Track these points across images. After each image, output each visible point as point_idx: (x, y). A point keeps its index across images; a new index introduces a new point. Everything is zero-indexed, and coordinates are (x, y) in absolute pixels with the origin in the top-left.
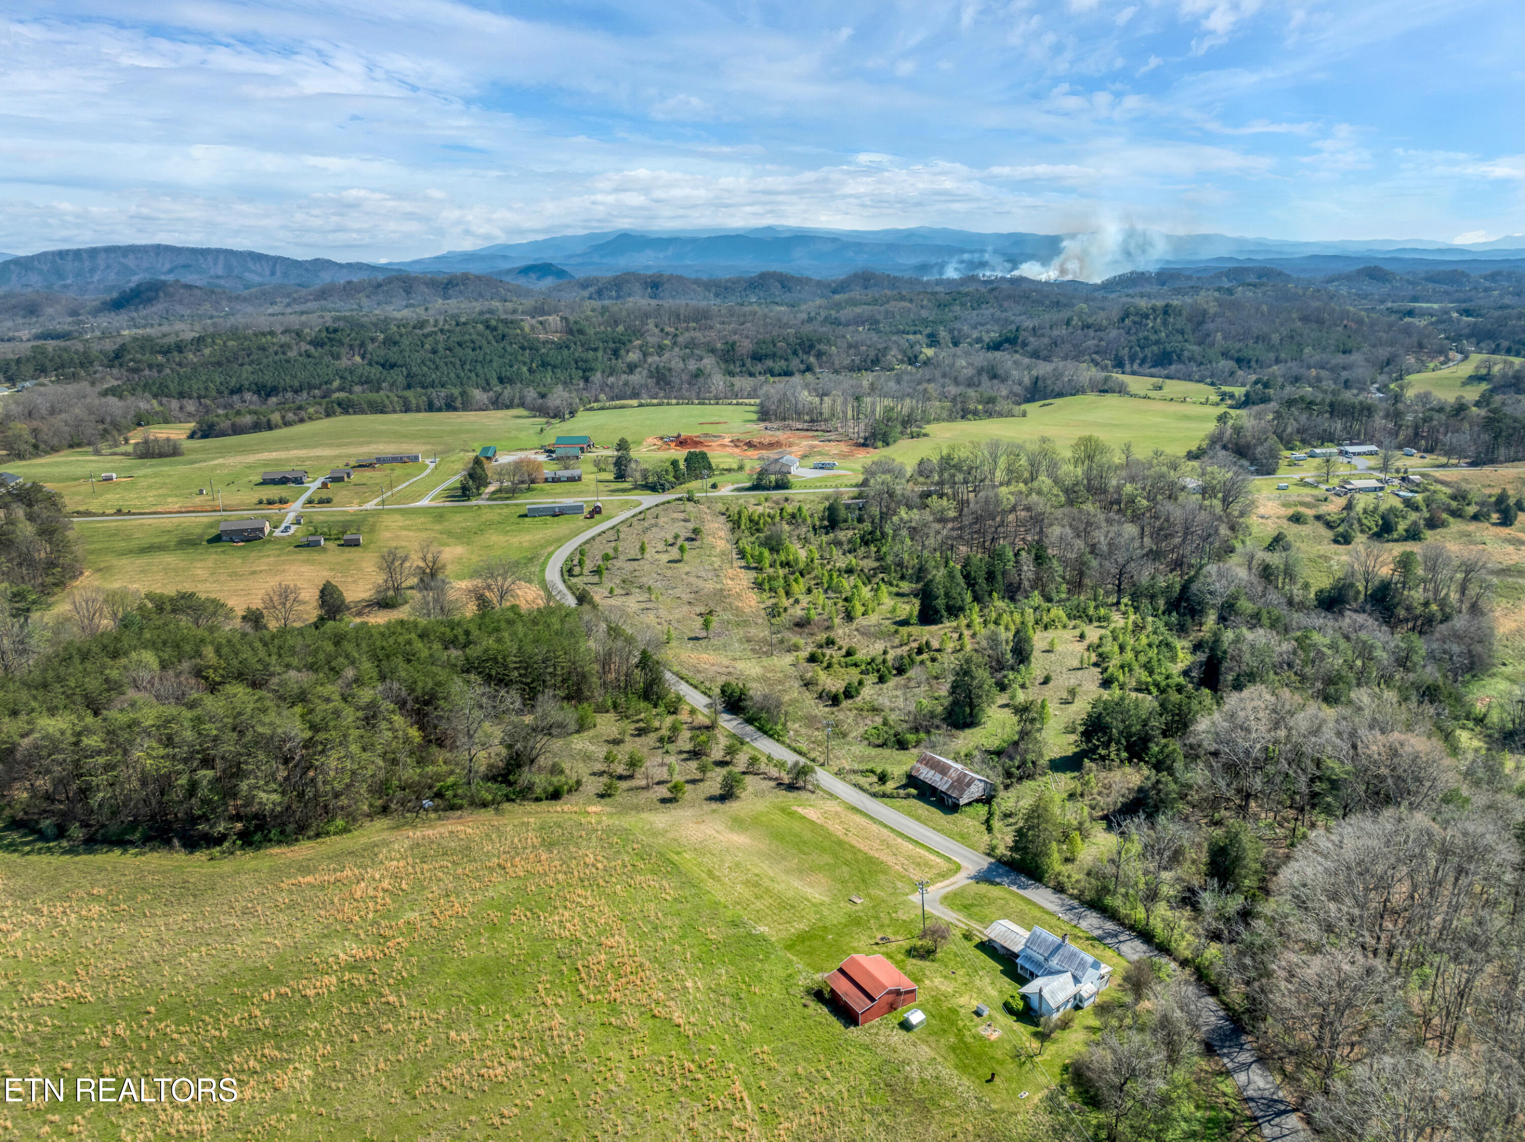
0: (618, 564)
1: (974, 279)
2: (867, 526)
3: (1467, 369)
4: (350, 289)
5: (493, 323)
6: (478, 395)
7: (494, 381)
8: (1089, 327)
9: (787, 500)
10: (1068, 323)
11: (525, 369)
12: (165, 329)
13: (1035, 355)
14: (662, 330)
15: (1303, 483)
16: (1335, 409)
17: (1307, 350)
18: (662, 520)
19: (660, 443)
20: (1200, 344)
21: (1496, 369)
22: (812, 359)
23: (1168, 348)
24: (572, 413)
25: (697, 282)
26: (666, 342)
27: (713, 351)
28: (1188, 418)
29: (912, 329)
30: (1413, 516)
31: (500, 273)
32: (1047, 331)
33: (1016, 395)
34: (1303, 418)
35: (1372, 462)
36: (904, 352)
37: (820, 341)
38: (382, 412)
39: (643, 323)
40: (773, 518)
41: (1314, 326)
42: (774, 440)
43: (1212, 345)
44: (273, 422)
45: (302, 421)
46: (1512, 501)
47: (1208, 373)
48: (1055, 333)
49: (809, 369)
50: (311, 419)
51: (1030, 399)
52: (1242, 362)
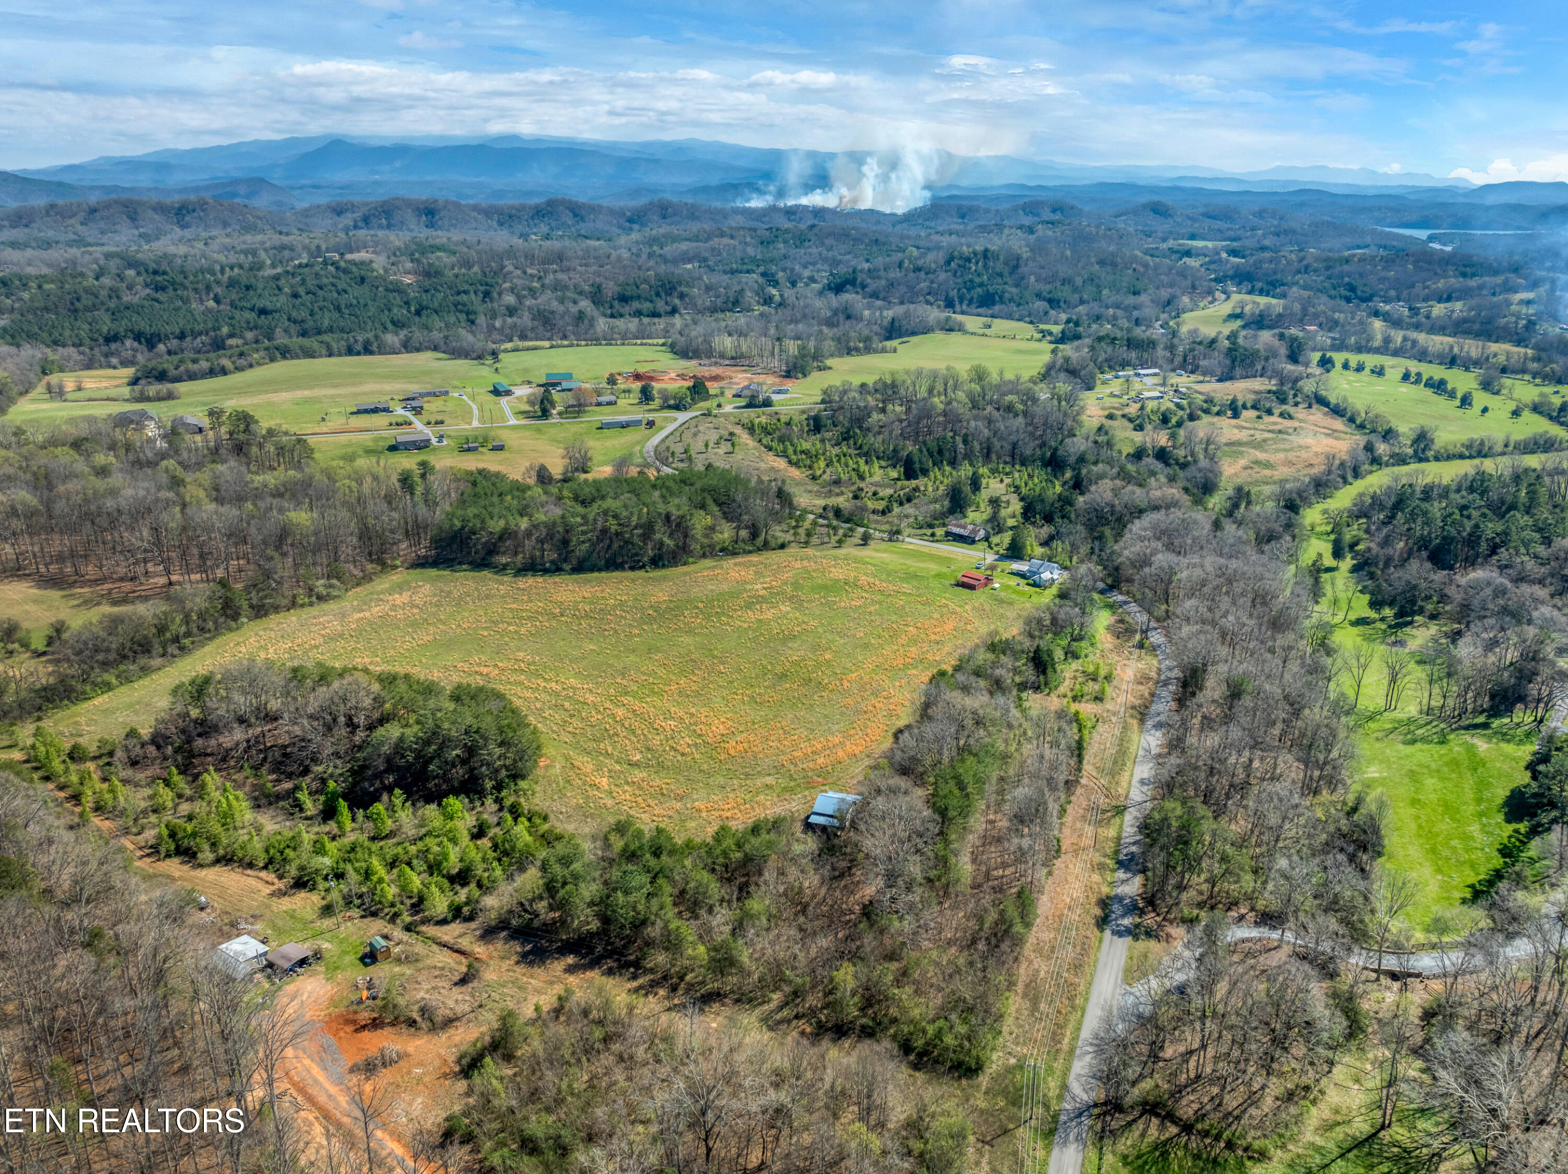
3: (1226, 308)
8: (919, 269)
9: (777, 413)
10: (900, 266)
13: (875, 295)
15: (1112, 395)
16: (1131, 343)
17: (1105, 292)
19: (620, 378)
20: (1017, 286)
21: (1247, 309)
22: (677, 301)
23: (991, 290)
24: (494, 355)
26: (534, 284)
27: (584, 293)
28: (1020, 352)
29: (745, 267)
30: (1181, 413)
32: (882, 273)
33: (878, 334)
34: (1109, 349)
35: (1155, 380)
36: (758, 294)
37: (680, 283)
40: (774, 425)
41: (1109, 269)
42: (713, 374)
43: (1027, 287)
45: (251, 366)
46: (1240, 403)
47: (1025, 313)
48: (891, 275)
49: (674, 311)
50: (259, 364)
51: (889, 338)
52: (1053, 303)
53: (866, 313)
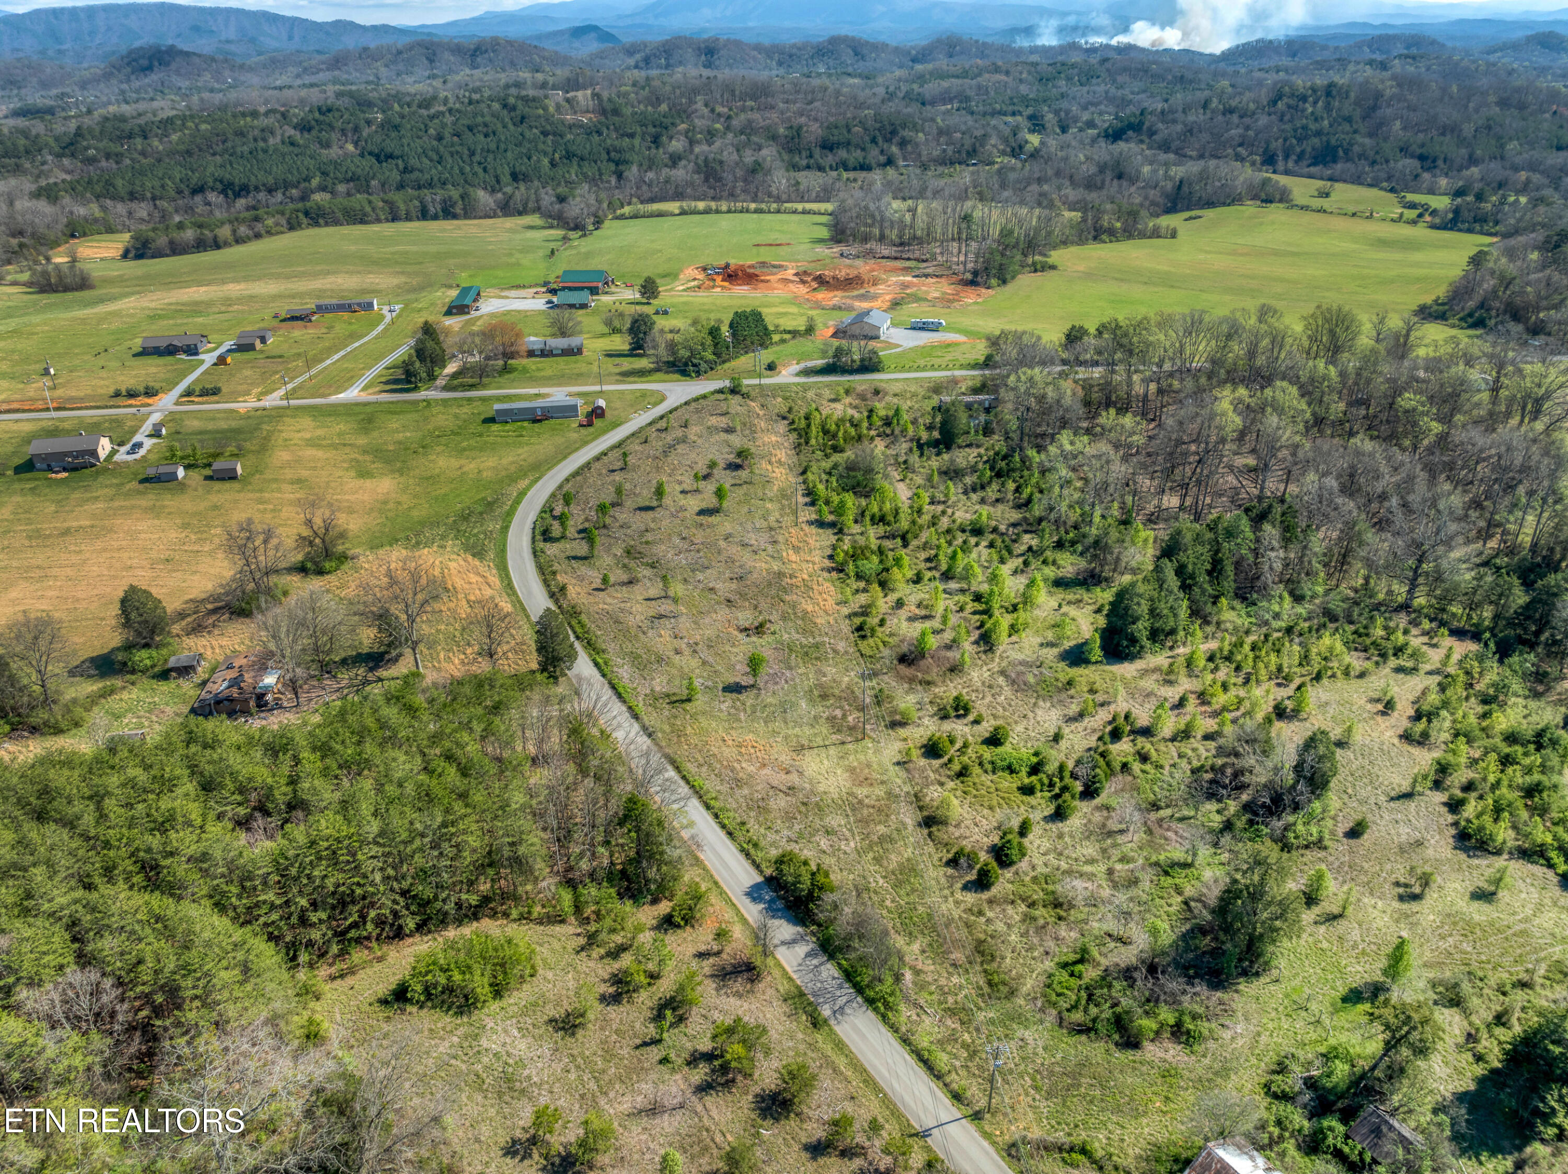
0: (622, 515)
1: (1074, 46)
2: (997, 442)
4: (366, 55)
5: (512, 100)
6: (483, 197)
7: (506, 178)
8: (1231, 111)
9: (877, 392)
10: (1205, 105)
11: (546, 161)
12: (142, 106)
13: (1165, 146)
14: (713, 111)
17: (1511, 146)
18: (694, 431)
19: (701, 276)
20: (1371, 135)
22: (894, 149)
23: (1333, 142)
24: (598, 223)
25: (758, 48)
26: (718, 126)
27: (774, 138)
29: (1011, 108)
31: (539, 37)
32: (1179, 116)
33: (1153, 203)
36: (1006, 140)
37: (904, 126)
38: (362, 222)
39: (691, 102)
40: (855, 425)
41: (1515, 112)
42: (853, 273)
43: (1387, 138)
44: (221, 240)
45: (258, 236)
47: (1383, 175)
48: (1191, 118)
49: (890, 162)
50: (269, 233)
51: (1171, 209)
52: (1427, 161)
53: (1146, 169)
